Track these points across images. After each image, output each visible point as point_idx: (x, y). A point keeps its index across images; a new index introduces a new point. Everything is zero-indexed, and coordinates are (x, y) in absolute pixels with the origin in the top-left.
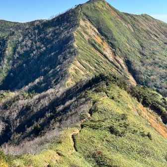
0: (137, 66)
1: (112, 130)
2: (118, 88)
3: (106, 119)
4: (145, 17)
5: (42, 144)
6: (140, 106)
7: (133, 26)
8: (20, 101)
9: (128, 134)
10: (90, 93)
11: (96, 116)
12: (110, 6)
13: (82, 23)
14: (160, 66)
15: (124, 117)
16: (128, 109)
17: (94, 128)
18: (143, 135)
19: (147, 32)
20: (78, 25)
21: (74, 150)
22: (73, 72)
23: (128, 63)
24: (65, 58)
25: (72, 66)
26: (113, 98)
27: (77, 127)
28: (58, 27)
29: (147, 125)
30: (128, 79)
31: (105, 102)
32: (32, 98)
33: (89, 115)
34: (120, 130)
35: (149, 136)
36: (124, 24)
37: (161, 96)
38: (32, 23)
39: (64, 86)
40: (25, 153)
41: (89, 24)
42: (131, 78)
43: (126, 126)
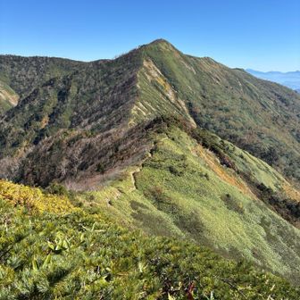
0: (199, 109)
1: (171, 170)
2: (178, 129)
3: (166, 159)
4: (208, 60)
5: (104, 181)
6: (200, 148)
7: (196, 68)
8: (83, 140)
9: (186, 174)
10: (151, 133)
11: (157, 157)
12: (174, 48)
13: (145, 64)
14: (221, 109)
15: (183, 158)
16: (188, 150)
17: (155, 167)
18: (201, 176)
19: (209, 75)
20: (141, 65)
21: (135, 188)
22: (136, 112)
23: (190, 105)
24: (127, 99)
25: (135, 107)
26: (173, 139)
27: (137, 165)
28: (121, 67)
29: (205, 165)
30: (188, 121)
31: (166, 143)
32: (95, 136)
33: (150, 155)
34: (179, 170)
35: (206, 176)
36: (187, 66)
37: (220, 139)
38: (96, 63)
39: (127, 125)
40: (87, 188)
41: (152, 65)
42: (192, 120)
43: (185, 166)
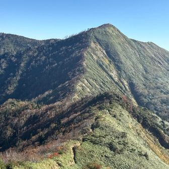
0: (141, 89)
1: (111, 147)
2: (120, 107)
3: (106, 135)
4: (151, 45)
6: (139, 127)
7: (139, 51)
8: (29, 111)
9: (126, 152)
10: (94, 109)
11: (98, 132)
12: (119, 32)
13: (93, 45)
14: (162, 91)
15: (124, 135)
16: (129, 128)
17: (94, 143)
18: (140, 155)
19: (152, 58)
20: (89, 46)
21: (73, 163)
22: (80, 88)
23: (132, 85)
24: (73, 76)
25: (80, 83)
26: (115, 116)
27: (78, 140)
28: (70, 47)
29: (145, 144)
30: (130, 100)
31: (107, 119)
33: (91, 130)
34: (119, 147)
35: (146, 155)
36: (130, 49)
37: (160, 119)
38: (48, 41)
39: (71, 100)
41: (99, 47)
42: (133, 100)
43: (125, 144)
